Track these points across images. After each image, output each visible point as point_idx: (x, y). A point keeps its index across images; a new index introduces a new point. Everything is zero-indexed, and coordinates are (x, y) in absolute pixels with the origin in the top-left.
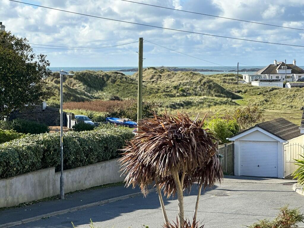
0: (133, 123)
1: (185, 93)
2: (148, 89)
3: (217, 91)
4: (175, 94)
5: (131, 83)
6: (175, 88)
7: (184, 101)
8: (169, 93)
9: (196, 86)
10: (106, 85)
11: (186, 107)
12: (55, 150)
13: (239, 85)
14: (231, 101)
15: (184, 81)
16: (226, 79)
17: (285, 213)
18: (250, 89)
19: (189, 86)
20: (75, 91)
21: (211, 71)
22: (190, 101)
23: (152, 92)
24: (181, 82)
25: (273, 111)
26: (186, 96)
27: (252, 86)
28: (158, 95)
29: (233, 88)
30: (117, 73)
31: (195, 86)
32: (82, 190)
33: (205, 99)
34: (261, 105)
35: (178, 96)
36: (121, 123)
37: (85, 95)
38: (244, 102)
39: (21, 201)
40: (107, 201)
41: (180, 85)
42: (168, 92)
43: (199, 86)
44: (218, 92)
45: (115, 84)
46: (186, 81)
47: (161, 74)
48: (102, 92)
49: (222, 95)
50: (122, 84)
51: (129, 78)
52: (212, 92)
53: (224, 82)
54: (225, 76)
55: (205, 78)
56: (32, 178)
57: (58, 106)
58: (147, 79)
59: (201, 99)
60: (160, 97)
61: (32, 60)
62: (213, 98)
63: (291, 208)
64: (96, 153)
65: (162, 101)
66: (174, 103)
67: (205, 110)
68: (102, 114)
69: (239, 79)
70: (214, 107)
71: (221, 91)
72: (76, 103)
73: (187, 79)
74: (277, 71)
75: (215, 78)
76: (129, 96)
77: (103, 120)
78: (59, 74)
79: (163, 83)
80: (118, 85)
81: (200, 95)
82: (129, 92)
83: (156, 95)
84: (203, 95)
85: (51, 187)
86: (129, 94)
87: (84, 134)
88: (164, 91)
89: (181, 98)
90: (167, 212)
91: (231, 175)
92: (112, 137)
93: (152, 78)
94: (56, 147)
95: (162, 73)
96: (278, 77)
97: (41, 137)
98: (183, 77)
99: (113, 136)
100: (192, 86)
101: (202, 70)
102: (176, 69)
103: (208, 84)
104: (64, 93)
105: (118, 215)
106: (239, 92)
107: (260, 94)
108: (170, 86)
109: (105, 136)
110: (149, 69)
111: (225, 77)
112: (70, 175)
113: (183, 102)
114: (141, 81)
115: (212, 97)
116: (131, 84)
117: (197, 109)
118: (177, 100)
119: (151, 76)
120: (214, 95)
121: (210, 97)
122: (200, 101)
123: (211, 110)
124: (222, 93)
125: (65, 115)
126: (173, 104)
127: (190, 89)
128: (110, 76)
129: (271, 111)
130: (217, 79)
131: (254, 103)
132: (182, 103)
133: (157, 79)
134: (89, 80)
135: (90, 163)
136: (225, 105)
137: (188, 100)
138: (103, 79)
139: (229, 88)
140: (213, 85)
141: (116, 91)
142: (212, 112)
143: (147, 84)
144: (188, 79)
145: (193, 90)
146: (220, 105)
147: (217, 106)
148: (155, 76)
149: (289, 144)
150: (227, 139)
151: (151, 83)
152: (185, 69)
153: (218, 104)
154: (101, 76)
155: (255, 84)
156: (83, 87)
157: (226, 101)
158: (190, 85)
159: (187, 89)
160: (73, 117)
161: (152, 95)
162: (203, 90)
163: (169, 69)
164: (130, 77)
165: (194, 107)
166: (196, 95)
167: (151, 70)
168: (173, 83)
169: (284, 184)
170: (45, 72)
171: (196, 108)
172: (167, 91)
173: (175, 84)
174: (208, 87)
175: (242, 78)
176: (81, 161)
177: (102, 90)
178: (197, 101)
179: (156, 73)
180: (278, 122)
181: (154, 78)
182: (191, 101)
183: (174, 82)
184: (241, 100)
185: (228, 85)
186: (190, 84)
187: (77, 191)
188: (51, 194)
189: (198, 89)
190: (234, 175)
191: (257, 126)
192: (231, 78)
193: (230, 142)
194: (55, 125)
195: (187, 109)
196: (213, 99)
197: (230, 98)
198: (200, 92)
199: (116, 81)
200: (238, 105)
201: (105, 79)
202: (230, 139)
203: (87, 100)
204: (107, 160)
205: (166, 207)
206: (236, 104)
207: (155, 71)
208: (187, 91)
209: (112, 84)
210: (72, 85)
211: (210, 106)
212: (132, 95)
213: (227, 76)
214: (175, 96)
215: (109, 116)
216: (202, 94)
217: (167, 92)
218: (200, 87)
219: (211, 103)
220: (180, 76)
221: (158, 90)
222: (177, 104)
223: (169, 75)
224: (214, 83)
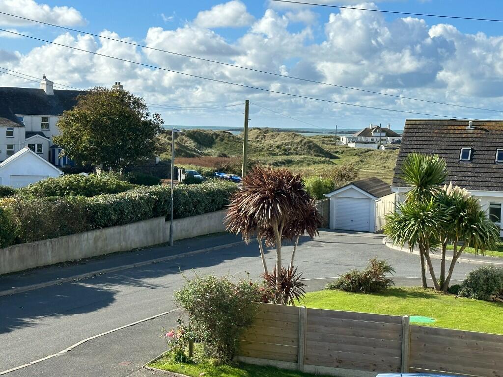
1: (286, 152)
4: (277, 153)
6: (278, 147)
9: (297, 146)
10: (215, 143)
12: (166, 201)
13: (336, 146)
14: (329, 161)
15: (286, 141)
17: (374, 263)
18: (347, 150)
20: (186, 147)
24: (284, 142)
25: (367, 171)
26: (287, 155)
27: (349, 147)
29: (331, 148)
30: (225, 132)
32: (190, 238)
33: (305, 158)
34: (356, 165)
35: (280, 155)
37: (195, 151)
39: (134, 246)
40: (212, 248)
41: (282, 145)
42: (272, 151)
44: (317, 152)
45: (223, 142)
46: (288, 141)
47: (265, 134)
50: (229, 143)
51: (235, 137)
53: (323, 143)
54: (324, 137)
56: (144, 225)
57: (170, 161)
58: (253, 139)
59: (301, 158)
60: (264, 155)
61: (147, 118)
62: (312, 157)
63: (379, 260)
64: (203, 205)
65: (266, 159)
66: (277, 161)
67: (305, 169)
68: (210, 170)
69: (337, 140)
71: (320, 151)
72: (187, 159)
73: (289, 140)
74: (373, 134)
76: (235, 154)
77: (211, 175)
78: (171, 132)
80: (226, 143)
81: (301, 155)
82: (236, 150)
83: (261, 153)
85: (161, 234)
86: (236, 152)
87: (192, 187)
89: (282, 156)
90: (266, 260)
91: (327, 228)
93: (257, 138)
94: (167, 198)
96: (373, 139)
97: (153, 188)
98: (285, 138)
104: (176, 149)
105: (221, 261)
106: (336, 152)
107: (356, 154)
108: (273, 146)
110: (254, 129)
111: (323, 139)
112: (179, 224)
114: (247, 140)
119: (256, 135)
120: (313, 155)
121: (309, 157)
123: (310, 168)
125: (176, 169)
126: (275, 162)
127: (292, 149)
128: (219, 135)
129: (365, 170)
131: (350, 163)
134: (199, 138)
135: (198, 213)
136: (323, 164)
137: (289, 158)
138: (212, 137)
139: (328, 148)
141: (224, 148)
143: (252, 143)
145: (294, 149)
146: (319, 164)
147: (316, 165)
148: (259, 136)
149: (381, 201)
150: (324, 195)
153: (317, 163)
155: (352, 145)
156: (194, 144)
157: (324, 160)
159: (289, 149)
160: (184, 171)
161: (257, 153)
164: (237, 137)
166: (297, 154)
167: (256, 130)
169: (375, 238)
170: (159, 129)
173: (278, 143)
174: (308, 147)
175: (340, 139)
176: (190, 212)
177: (211, 148)
178: (298, 160)
179: (260, 133)
180: (372, 180)
181: (259, 138)
183: (277, 141)
184: (338, 160)
185: (326, 146)
186: (292, 144)
187: (185, 239)
188: (161, 241)
190: (329, 228)
191: (352, 184)
192: (329, 139)
193: (327, 197)
194: (167, 178)
197: (328, 157)
198: (301, 151)
199: (224, 139)
200: (336, 164)
201: (214, 137)
203: (197, 156)
204: (214, 211)
205: (265, 256)
206: (333, 163)
207: (260, 131)
209: (220, 142)
210: (183, 142)
211: (309, 165)
212: (238, 152)
213: (326, 137)
214: (277, 155)
217: (270, 151)
220: (283, 136)
221: (263, 148)
222: (279, 162)
223: (272, 136)
224: (313, 144)
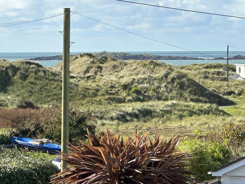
0: (56, 146)
1: (140, 96)
2: (80, 89)
3: (193, 93)
4: (124, 98)
5: (53, 80)
6: (125, 87)
7: (139, 108)
8: (114, 96)
9: (160, 84)
10: (12, 84)
11: (143, 119)
13: (229, 83)
14: (217, 109)
15: (140, 76)
16: (209, 73)
19: (148, 84)
21: (185, 58)
22: (150, 110)
23: (86, 94)
24: (135, 77)
26: (142, 101)
28: (98, 100)
29: (220, 87)
30: (30, 63)
31: (158, 85)
33: (174, 105)
35: (130, 101)
36: (37, 146)
38: (239, 110)
41: (132, 83)
42: (113, 94)
43: (165, 84)
44: (195, 94)
45: (27, 82)
46: (143, 76)
47: (101, 65)
48: (6, 94)
49: (201, 98)
50: (38, 82)
51: (48, 71)
52: (186, 94)
53: (206, 77)
54: (207, 67)
55: (173, 70)
58: (79, 73)
60: (100, 103)
62: (187, 104)
65: (103, 110)
66: (124, 112)
67: (174, 124)
68: (5, 132)
69: (230, 72)
70: (189, 119)
71: (200, 93)
73: (144, 73)
75: (191, 70)
76: (49, 102)
77: (7, 142)
79: (105, 79)
80: (32, 83)
81: (166, 100)
82: (50, 94)
83: (94, 99)
84: (171, 99)
86: (50, 98)
88: (107, 92)
89: (134, 103)
92: (21, 172)
93: (87, 71)
95: (103, 63)
98: (138, 70)
99: (22, 170)
100: (153, 84)
101: (170, 58)
102: (126, 56)
103: (178, 81)
106: (230, 93)
108: (117, 85)
109: (8, 170)
110: (82, 56)
111: (206, 70)
113: (139, 110)
114: (68, 77)
115: (186, 101)
116: (53, 82)
117: (161, 122)
118: (129, 107)
119: (85, 68)
120: (188, 99)
121: (182, 102)
122: (165, 109)
124: (202, 96)
126: (121, 115)
127: (150, 90)
128: (18, 69)
130: (193, 72)
132: (136, 111)
133: (96, 73)
136: (206, 115)
137: (145, 107)
138: (7, 73)
139: (214, 87)
140: (186, 82)
141: (28, 92)
142: (185, 127)
143: (79, 81)
144: (146, 72)
145: (154, 90)
146: (199, 115)
147: (193, 117)
148: (91, 67)
150: (209, 173)
151: (86, 79)
152: (141, 55)
153: (195, 113)
154: (4, 69)
157: (208, 108)
158: (150, 83)
159: (145, 90)
161: (88, 99)
162: (171, 91)
163: (115, 57)
164: (50, 70)
165: (155, 120)
166: (159, 99)
167: (86, 58)
168: (121, 79)
171: (159, 121)
172: (112, 92)
173: (124, 81)
174: (178, 86)
175: (234, 70)
177: (5, 92)
178: (161, 109)
179: (93, 62)
181: (91, 71)
182: (151, 108)
183: (122, 77)
184: (233, 107)
185: (211, 83)
186: (150, 80)
189: (162, 89)
192: (216, 70)
193: (215, 177)
195: (145, 122)
196: (187, 106)
197: (215, 103)
198: (166, 94)
199: (28, 76)
200: (229, 115)
201: (10, 73)
202: (214, 174)
206: (225, 113)
207: (92, 60)
208: (145, 92)
209: (22, 81)
211: (182, 117)
212: (54, 99)
213: (210, 67)
214: (124, 102)
215: (17, 135)
216: (169, 98)
217: (111, 94)
218: (166, 87)
219: (184, 112)
220: (134, 67)
221: (98, 90)
222: (127, 113)
223: (114, 67)
224: (189, 80)
